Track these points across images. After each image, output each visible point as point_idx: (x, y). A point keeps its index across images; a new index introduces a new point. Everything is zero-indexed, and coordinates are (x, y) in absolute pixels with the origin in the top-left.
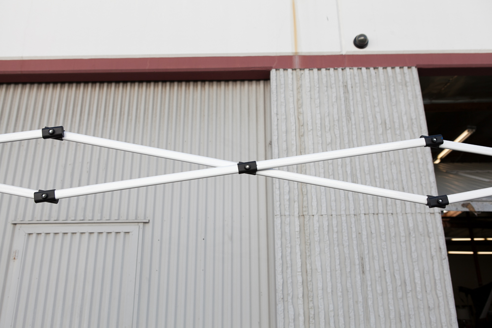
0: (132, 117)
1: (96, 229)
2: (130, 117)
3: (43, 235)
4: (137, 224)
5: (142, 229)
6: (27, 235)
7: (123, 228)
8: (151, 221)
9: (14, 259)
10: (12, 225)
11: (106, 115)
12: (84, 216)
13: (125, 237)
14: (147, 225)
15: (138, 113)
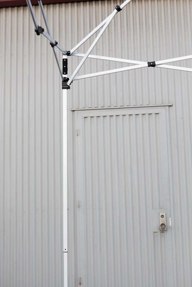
0: (149, 26)
1: (134, 112)
2: (147, 26)
3: (95, 118)
4: (164, 107)
5: (168, 111)
6: (83, 118)
7: (153, 111)
8: (174, 105)
9: (78, 135)
10: (72, 112)
11: (128, 25)
12: (123, 103)
13: (155, 117)
14: (171, 107)
15: (153, 23)
